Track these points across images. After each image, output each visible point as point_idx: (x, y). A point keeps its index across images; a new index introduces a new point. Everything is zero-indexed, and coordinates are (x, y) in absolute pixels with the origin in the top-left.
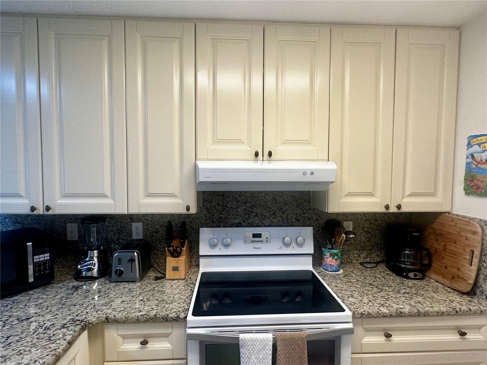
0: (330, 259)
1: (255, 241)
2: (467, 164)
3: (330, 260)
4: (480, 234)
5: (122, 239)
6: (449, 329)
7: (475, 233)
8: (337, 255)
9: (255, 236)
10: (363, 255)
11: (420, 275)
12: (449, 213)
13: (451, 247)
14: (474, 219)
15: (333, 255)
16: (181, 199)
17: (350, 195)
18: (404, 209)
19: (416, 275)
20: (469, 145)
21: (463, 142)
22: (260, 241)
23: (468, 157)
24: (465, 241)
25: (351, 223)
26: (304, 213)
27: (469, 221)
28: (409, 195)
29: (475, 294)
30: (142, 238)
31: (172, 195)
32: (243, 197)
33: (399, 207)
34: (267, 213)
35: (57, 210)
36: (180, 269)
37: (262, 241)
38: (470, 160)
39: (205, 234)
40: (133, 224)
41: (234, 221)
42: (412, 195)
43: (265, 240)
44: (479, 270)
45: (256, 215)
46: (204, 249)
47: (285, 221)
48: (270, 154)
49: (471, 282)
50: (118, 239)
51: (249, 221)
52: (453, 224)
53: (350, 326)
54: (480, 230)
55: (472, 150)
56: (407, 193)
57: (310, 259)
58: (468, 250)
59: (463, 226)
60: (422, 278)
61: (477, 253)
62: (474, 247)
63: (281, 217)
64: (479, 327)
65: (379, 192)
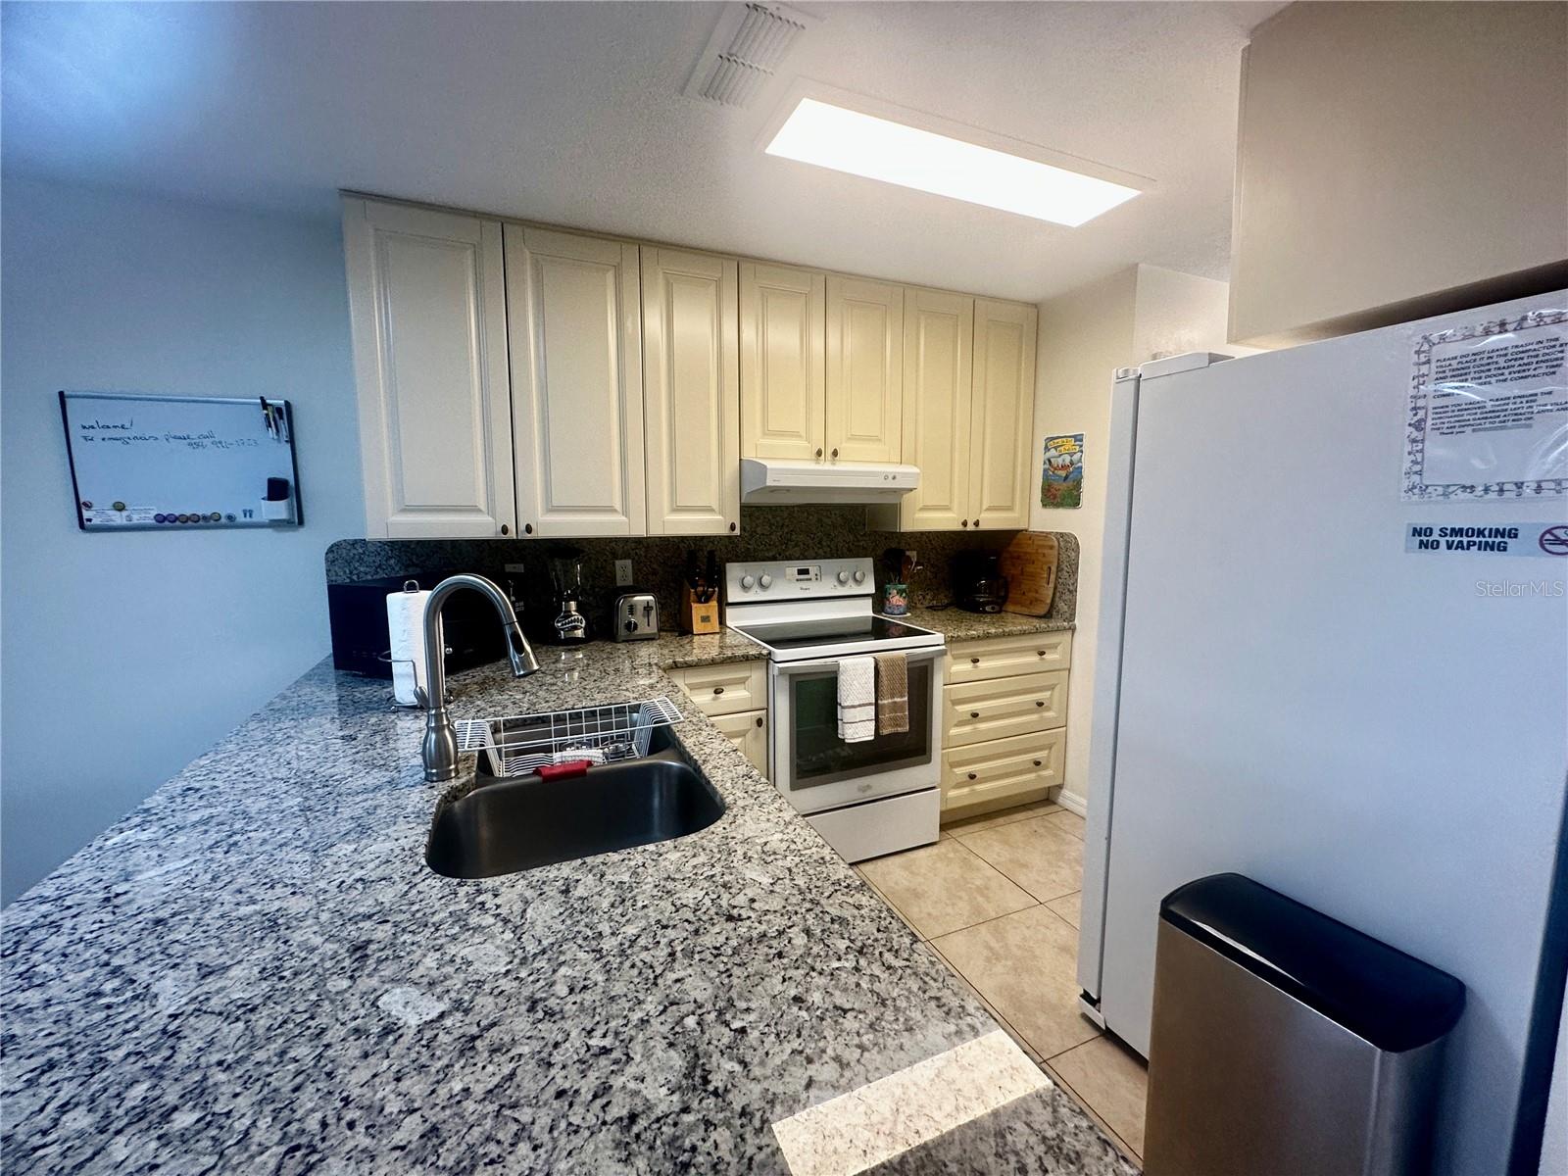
0: (897, 597)
1: (801, 580)
2: (1045, 470)
3: (897, 600)
4: (1057, 548)
5: (598, 587)
6: (1028, 650)
7: (1052, 547)
8: (904, 591)
9: (802, 572)
10: (928, 597)
11: (997, 608)
12: (1026, 531)
13: (1030, 569)
14: (1050, 533)
15: (900, 592)
16: (721, 513)
17: (925, 508)
18: (983, 527)
19: (993, 608)
20: (1047, 449)
21: (1040, 444)
22: (807, 580)
23: (1045, 463)
24: (1044, 559)
25: (915, 553)
26: (858, 541)
27: (1046, 535)
28: (987, 509)
29: (1051, 617)
30: (631, 584)
31: (709, 510)
32: (778, 519)
33: (977, 524)
34: (810, 541)
35: (540, 533)
36: (711, 618)
37: (811, 579)
38: (1047, 466)
39: (734, 571)
40: (617, 562)
41: (767, 555)
42: (989, 509)
43: (814, 578)
44: (1055, 588)
45: (796, 545)
46: (734, 594)
47: (834, 551)
48: (835, 453)
49: (1049, 601)
50: (593, 587)
51: (787, 554)
52: (1030, 542)
53: (943, 647)
54: (1056, 543)
55: (1048, 454)
56: (984, 507)
57: (869, 601)
58: (1045, 568)
59: (1041, 543)
60: (999, 612)
61: (1054, 569)
62: (1051, 562)
63: (829, 546)
64: (1054, 647)
65: (955, 506)
